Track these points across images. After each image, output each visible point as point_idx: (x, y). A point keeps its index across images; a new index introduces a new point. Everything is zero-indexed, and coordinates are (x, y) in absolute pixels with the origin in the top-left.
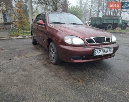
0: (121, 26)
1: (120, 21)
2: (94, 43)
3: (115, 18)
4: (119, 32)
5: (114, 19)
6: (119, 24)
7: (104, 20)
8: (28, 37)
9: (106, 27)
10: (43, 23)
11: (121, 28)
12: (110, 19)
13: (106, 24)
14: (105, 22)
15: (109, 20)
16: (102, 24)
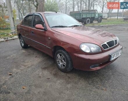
0: (97, 20)
1: (97, 15)
2: (108, 48)
3: (92, 12)
4: (97, 25)
5: (91, 14)
6: (96, 17)
7: (84, 15)
8: (10, 39)
9: (85, 21)
10: (43, 28)
11: (97, 21)
12: (88, 13)
13: (85, 18)
14: (84, 17)
15: (88, 15)
16: (82, 18)
